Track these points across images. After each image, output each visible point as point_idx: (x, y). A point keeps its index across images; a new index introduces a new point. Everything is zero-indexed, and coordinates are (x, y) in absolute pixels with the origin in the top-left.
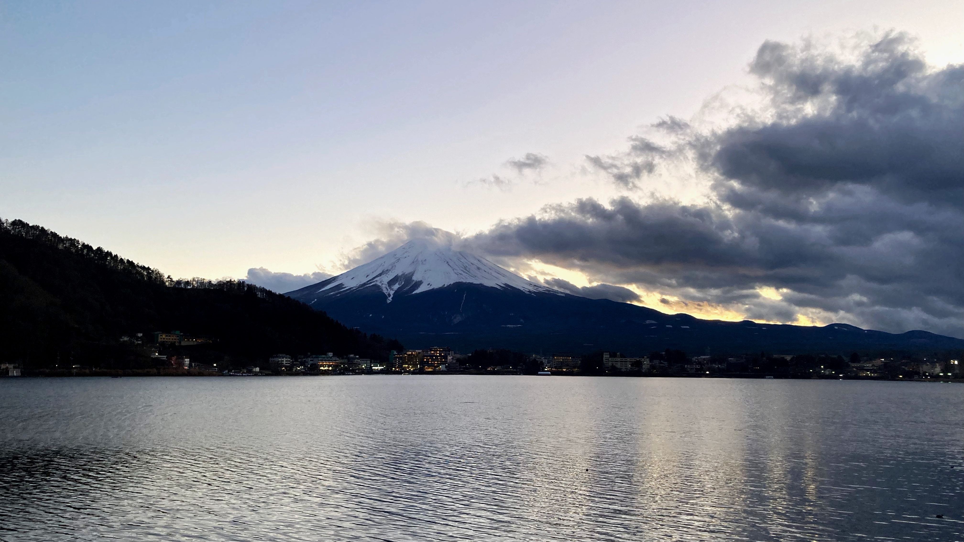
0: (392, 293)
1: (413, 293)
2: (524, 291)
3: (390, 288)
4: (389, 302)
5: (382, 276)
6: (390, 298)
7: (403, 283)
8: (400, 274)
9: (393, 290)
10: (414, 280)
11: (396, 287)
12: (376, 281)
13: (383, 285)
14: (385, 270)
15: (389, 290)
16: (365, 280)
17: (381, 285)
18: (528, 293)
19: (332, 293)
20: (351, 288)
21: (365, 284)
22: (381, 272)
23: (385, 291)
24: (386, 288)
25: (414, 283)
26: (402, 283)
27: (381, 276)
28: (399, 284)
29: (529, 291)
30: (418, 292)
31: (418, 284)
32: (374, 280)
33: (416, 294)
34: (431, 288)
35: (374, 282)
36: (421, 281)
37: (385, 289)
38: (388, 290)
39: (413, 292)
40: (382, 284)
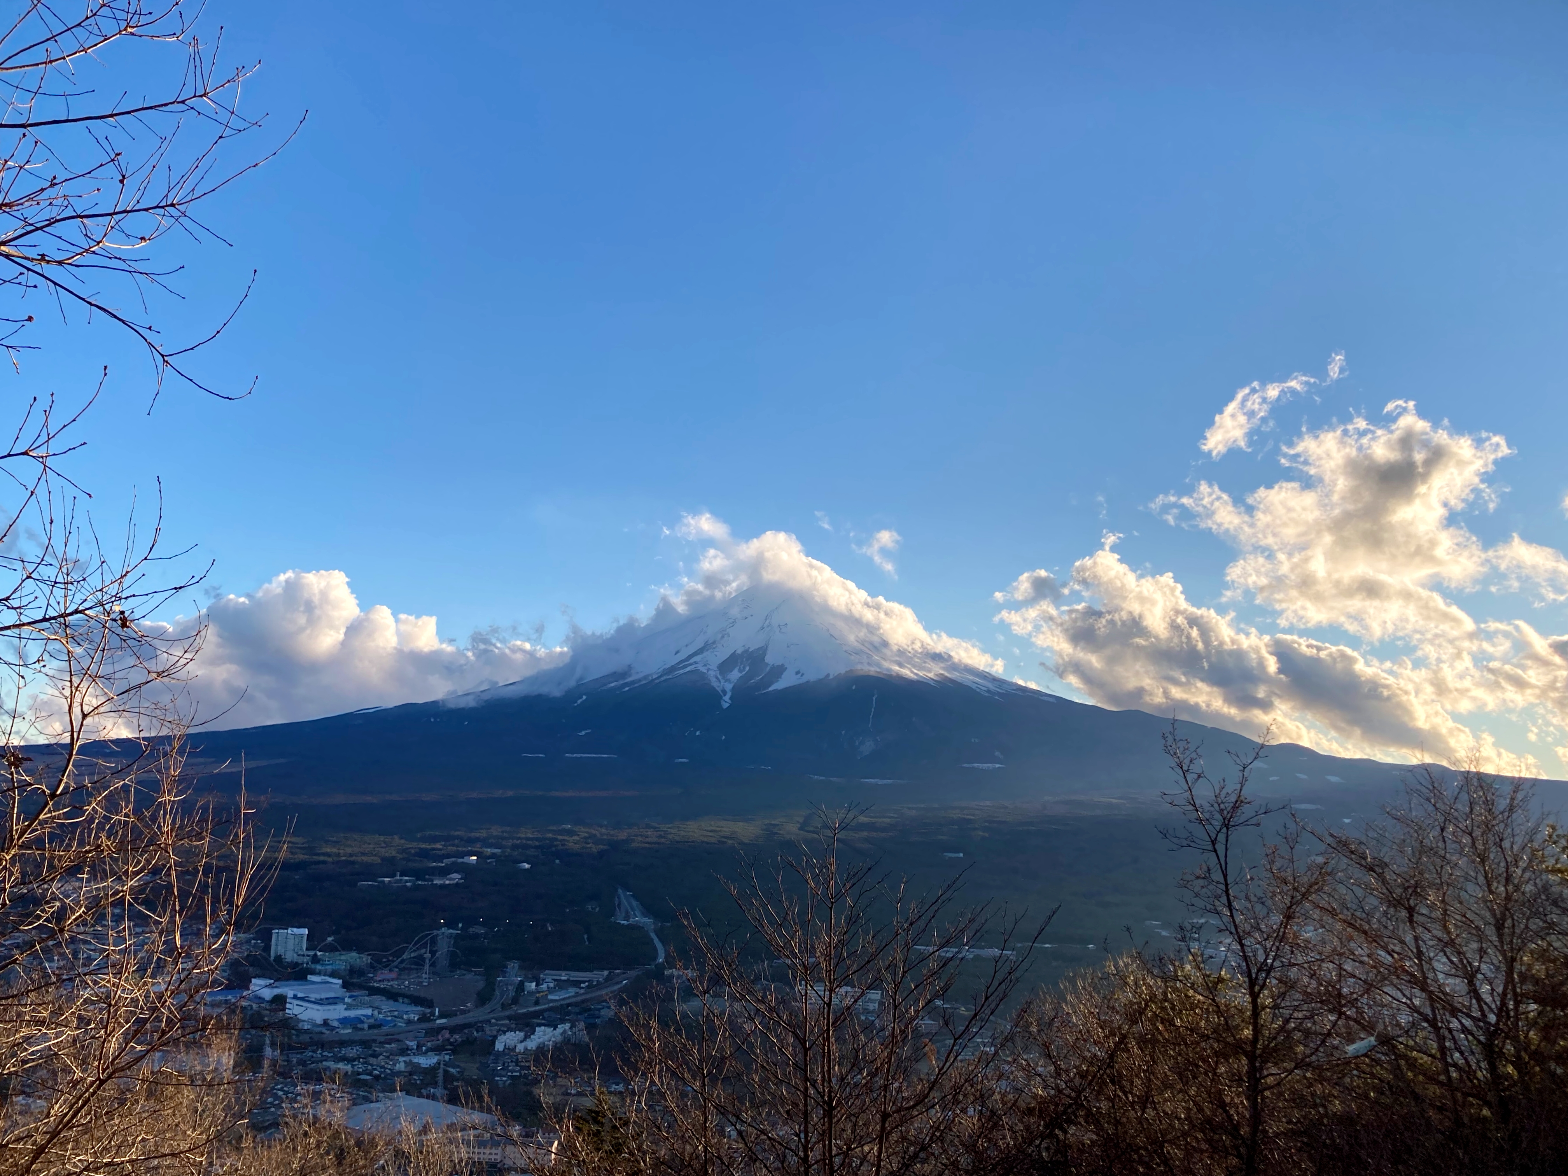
0: (729, 687)
1: (771, 689)
2: (979, 690)
3: (723, 678)
4: (725, 705)
5: (705, 654)
6: (727, 698)
7: (747, 669)
8: (739, 652)
9: (730, 682)
10: (767, 664)
11: (735, 675)
12: (696, 663)
13: (710, 672)
14: (710, 642)
15: (722, 681)
16: (673, 661)
17: (705, 671)
18: (987, 695)
19: (612, 685)
20: (648, 675)
21: (673, 669)
22: (702, 645)
23: (715, 684)
24: (717, 678)
25: (768, 668)
26: (744, 668)
27: (702, 653)
28: (740, 671)
29: (989, 691)
30: (779, 688)
31: (778, 671)
32: (691, 661)
33: (776, 691)
34: (804, 679)
35: (691, 664)
36: (783, 665)
37: (715, 679)
38: (720, 682)
39: (770, 686)
40: (708, 670)
